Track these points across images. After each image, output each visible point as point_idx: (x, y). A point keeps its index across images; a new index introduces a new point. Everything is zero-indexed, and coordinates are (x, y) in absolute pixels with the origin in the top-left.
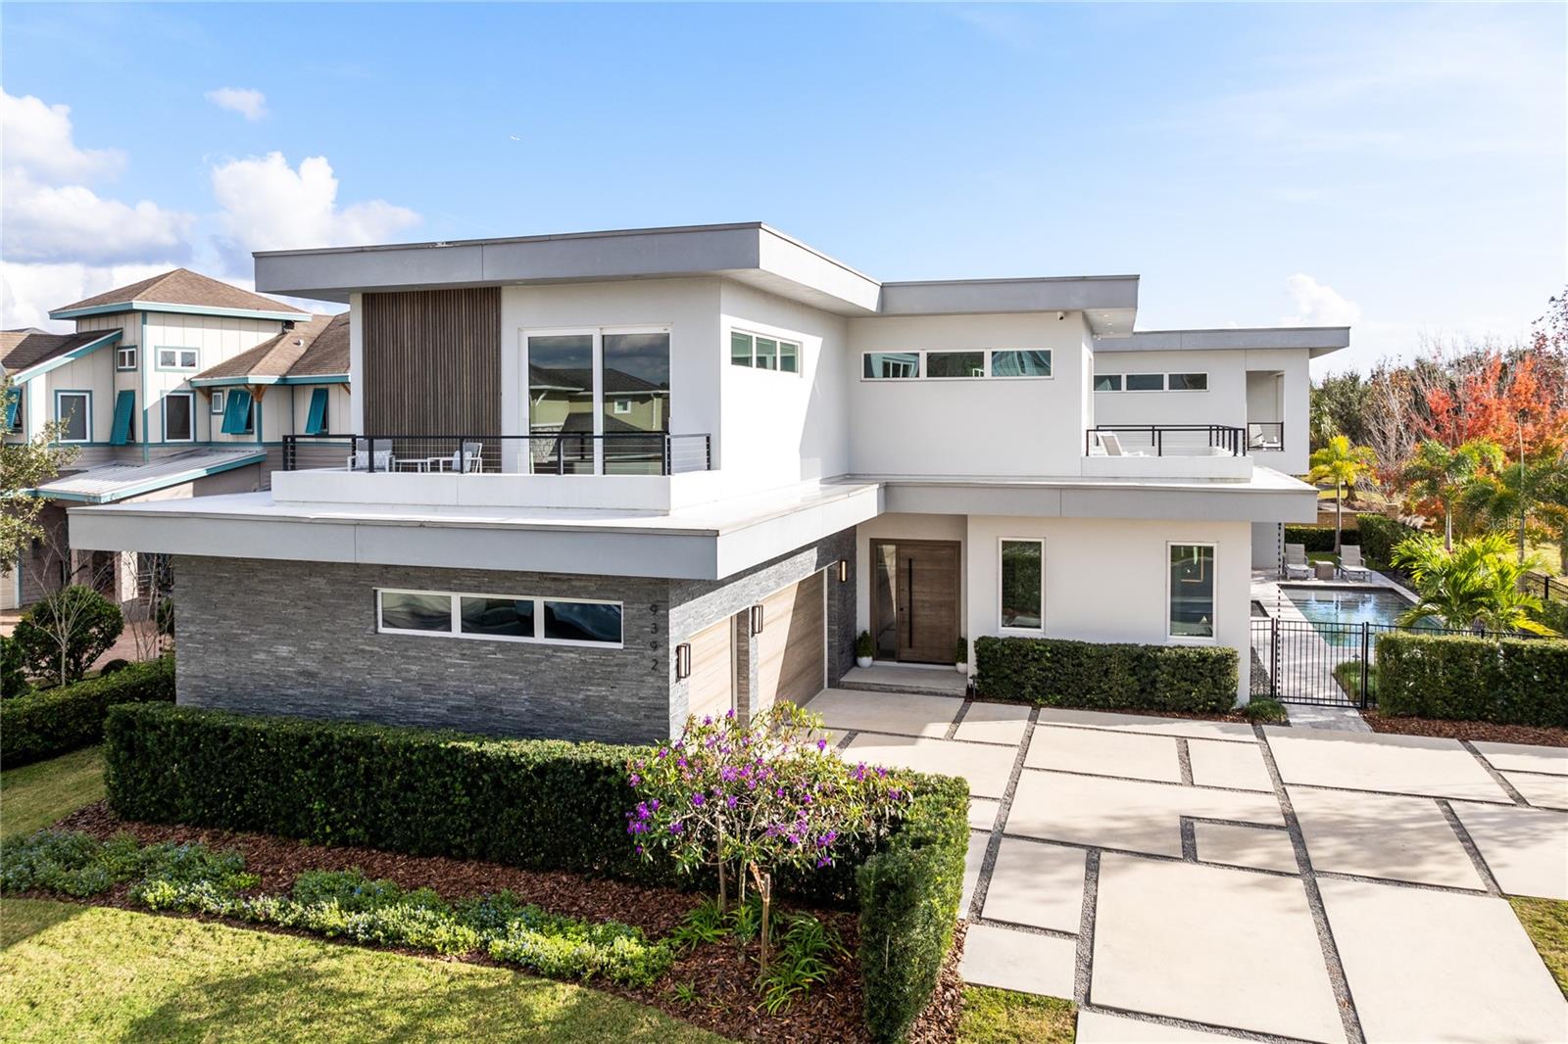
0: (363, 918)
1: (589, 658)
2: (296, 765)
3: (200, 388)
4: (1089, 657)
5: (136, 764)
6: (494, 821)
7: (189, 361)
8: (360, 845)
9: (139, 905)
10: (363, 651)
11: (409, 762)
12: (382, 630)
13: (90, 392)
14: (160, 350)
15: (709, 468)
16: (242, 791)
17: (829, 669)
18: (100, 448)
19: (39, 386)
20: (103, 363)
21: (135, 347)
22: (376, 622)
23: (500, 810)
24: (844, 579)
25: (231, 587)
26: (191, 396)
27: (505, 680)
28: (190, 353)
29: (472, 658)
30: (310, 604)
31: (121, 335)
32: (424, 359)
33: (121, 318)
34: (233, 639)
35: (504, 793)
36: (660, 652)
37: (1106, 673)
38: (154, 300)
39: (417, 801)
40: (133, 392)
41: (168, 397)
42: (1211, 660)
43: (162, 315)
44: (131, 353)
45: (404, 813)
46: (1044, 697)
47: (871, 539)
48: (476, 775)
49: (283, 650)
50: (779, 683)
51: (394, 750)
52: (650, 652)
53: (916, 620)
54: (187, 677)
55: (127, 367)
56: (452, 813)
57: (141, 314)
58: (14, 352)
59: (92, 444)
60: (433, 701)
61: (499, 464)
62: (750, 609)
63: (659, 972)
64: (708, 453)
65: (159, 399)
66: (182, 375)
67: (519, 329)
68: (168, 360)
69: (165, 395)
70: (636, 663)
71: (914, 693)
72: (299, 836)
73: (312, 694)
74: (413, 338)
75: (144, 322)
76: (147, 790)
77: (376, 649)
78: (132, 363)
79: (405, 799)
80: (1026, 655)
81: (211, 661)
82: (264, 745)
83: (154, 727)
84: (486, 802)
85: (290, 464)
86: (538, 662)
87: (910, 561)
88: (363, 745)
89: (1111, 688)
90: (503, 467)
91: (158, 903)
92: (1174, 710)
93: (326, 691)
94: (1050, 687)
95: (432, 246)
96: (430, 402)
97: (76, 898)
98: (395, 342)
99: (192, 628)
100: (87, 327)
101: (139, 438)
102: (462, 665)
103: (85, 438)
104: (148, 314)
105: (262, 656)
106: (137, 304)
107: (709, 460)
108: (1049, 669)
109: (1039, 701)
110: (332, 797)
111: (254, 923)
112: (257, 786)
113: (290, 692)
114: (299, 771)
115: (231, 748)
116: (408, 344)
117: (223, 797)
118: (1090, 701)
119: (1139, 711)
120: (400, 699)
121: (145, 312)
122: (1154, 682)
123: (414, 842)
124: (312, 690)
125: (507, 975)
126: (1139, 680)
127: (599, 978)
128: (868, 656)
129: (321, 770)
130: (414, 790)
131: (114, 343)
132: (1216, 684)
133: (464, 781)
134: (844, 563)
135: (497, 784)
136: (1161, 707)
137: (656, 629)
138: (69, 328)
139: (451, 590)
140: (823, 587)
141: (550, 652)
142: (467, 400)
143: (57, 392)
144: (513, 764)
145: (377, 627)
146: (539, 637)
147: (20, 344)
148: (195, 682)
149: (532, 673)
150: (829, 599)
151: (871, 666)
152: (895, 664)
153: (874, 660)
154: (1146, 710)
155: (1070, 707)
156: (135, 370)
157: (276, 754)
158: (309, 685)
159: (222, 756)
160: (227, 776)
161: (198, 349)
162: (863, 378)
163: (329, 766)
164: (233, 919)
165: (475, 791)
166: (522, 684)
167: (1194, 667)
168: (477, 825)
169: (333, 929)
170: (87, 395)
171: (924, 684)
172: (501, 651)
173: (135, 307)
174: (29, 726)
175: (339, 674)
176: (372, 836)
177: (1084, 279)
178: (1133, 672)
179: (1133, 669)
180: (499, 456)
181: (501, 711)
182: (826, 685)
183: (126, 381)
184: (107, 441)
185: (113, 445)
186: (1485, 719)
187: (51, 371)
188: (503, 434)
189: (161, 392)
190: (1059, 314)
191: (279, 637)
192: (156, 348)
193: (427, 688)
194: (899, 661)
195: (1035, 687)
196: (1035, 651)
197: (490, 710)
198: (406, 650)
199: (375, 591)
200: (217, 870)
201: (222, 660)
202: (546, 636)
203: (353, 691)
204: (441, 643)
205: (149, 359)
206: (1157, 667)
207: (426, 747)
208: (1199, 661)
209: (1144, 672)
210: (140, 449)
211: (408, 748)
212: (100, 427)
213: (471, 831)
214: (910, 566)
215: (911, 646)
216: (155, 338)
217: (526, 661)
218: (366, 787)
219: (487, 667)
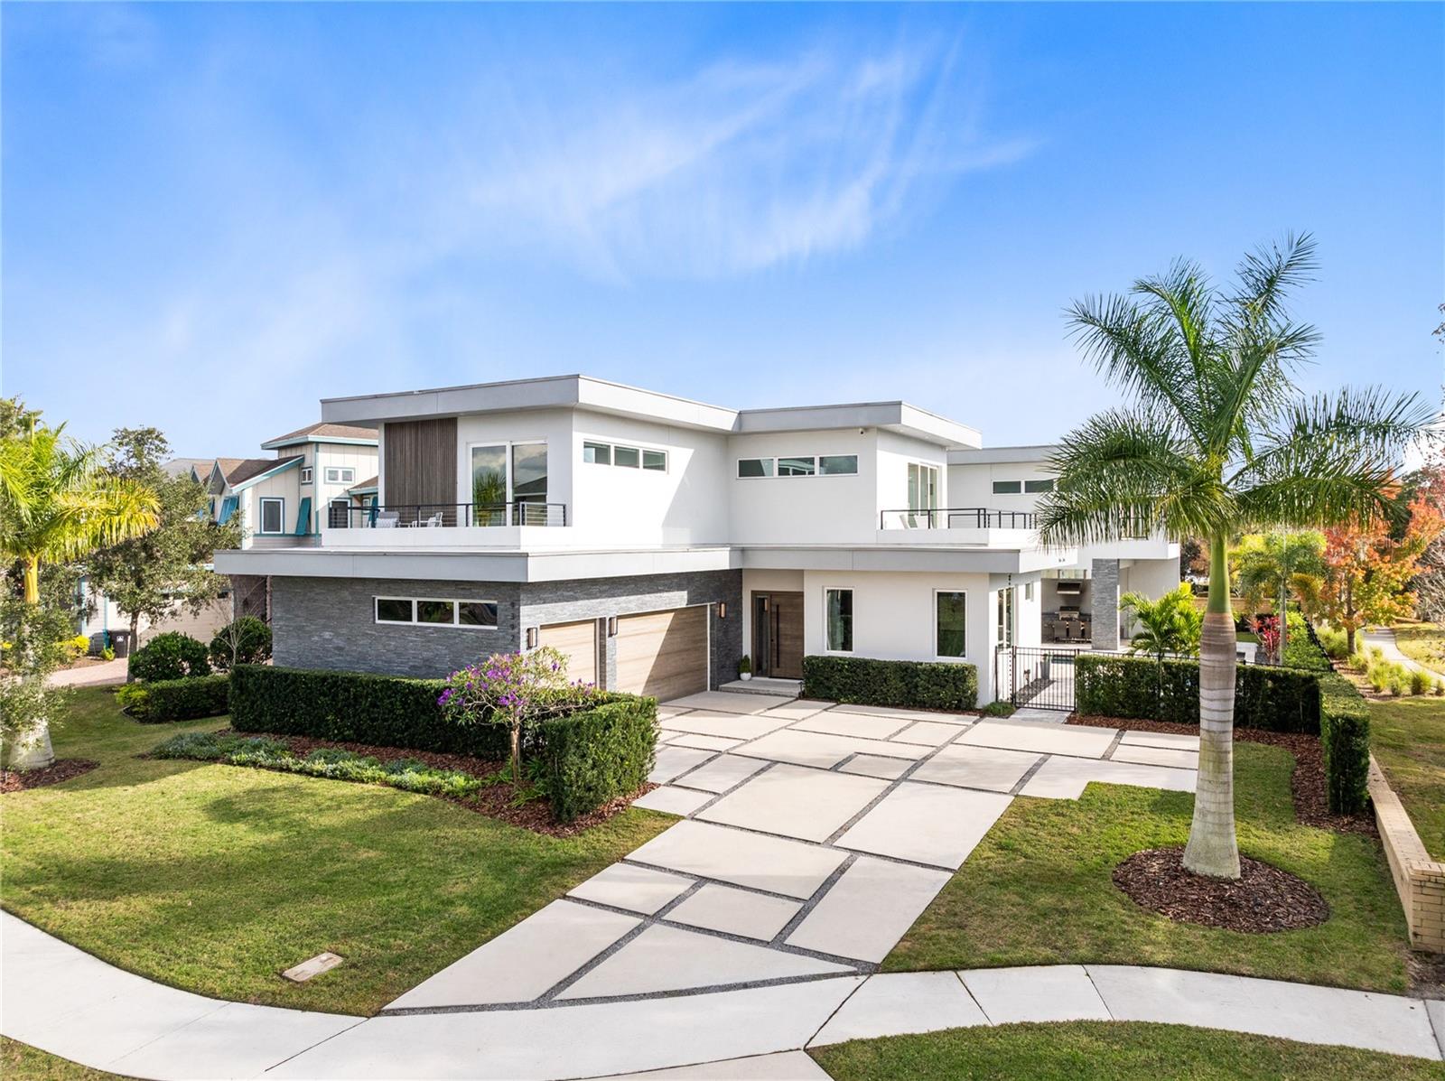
0: (331, 766)
1: (480, 635)
2: (321, 694)
3: (354, 495)
4: (874, 669)
5: (243, 698)
6: (417, 724)
7: (348, 476)
8: (352, 741)
9: (230, 762)
10: (367, 634)
11: (375, 690)
12: (378, 622)
13: (283, 499)
14: (327, 470)
15: (565, 525)
16: (294, 711)
17: (711, 678)
18: (289, 538)
19: (250, 495)
20: (293, 478)
21: (311, 467)
22: (374, 617)
23: (418, 718)
24: (723, 615)
25: (301, 598)
26: (349, 501)
27: (437, 650)
28: (347, 472)
29: (421, 636)
30: (340, 606)
31: (303, 459)
32: (416, 461)
33: (304, 448)
34: (301, 628)
35: (421, 707)
36: (516, 630)
37: (885, 680)
38: (323, 435)
39: (379, 713)
40: (309, 499)
41: (333, 502)
42: (952, 671)
43: (328, 445)
44: (309, 472)
45: (373, 720)
46: (846, 696)
47: (752, 591)
48: (406, 696)
49: (327, 635)
50: (650, 676)
51: (368, 682)
52: (510, 631)
53: (781, 648)
54: (278, 652)
55: (307, 481)
56: (396, 720)
57: (314, 445)
58: (235, 472)
59: (283, 535)
60: (402, 663)
61: (455, 521)
62: (607, 620)
63: (468, 792)
64: (564, 516)
65: (326, 503)
66: (342, 487)
67: (467, 443)
68: (333, 476)
69: (330, 501)
70: (504, 637)
71: (765, 694)
72: (322, 735)
73: (341, 661)
74: (411, 449)
75: (317, 451)
76: (249, 713)
77: (374, 633)
78: (309, 479)
79: (373, 712)
80: (832, 668)
81: (290, 642)
82: (304, 683)
83: (252, 675)
84: (412, 712)
85: (333, 524)
86: (455, 637)
87: (778, 606)
88: (352, 681)
89: (888, 691)
90: (458, 523)
91: (238, 761)
92: (931, 706)
93: (348, 658)
94: (849, 690)
95: (411, 393)
96: (419, 488)
97: (200, 760)
98: (401, 452)
99: (281, 623)
100: (285, 455)
101: (313, 531)
102: (416, 641)
103: (279, 531)
104: (320, 445)
105: (316, 638)
106: (311, 438)
107: (564, 520)
108: (848, 677)
109: (842, 700)
110: (338, 712)
111: (281, 770)
112: (302, 708)
113: (330, 659)
114: (322, 698)
115: (289, 685)
116: (408, 454)
117: (285, 714)
118: (875, 700)
119: (908, 707)
120: (386, 662)
121: (317, 443)
122: (916, 686)
123: (377, 738)
124: (340, 658)
125: (392, 790)
126: (907, 685)
127: (436, 791)
128: (747, 672)
129: (333, 697)
130: (378, 707)
131: (299, 465)
132: (957, 688)
133: (401, 701)
134: (723, 605)
135: (417, 702)
136: (922, 704)
137: (513, 617)
138: (273, 455)
139: (410, 596)
140: (706, 620)
141: (460, 632)
142: (439, 485)
143: (261, 498)
144: (424, 690)
145: (374, 620)
146: (456, 624)
147: (240, 467)
148: (282, 655)
149: (452, 645)
150: (711, 629)
151: (750, 680)
152: (767, 679)
153: (752, 676)
154: (913, 707)
155: (863, 704)
156: (311, 483)
157: (310, 688)
158: (340, 655)
159: (285, 690)
160: (287, 702)
161: (354, 469)
162: (738, 477)
163: (336, 695)
164: (271, 768)
165: (407, 706)
166: (447, 652)
167: (943, 676)
168: (408, 727)
169: (317, 771)
170: (281, 501)
171: (772, 690)
172: (437, 632)
173: (310, 439)
174: (207, 692)
175: (355, 648)
176: (358, 736)
177: (866, 405)
178: (902, 679)
179: (902, 678)
180: (455, 516)
181: (436, 668)
182: (709, 689)
183: (306, 492)
184: (293, 532)
185: (298, 536)
186: (1148, 717)
187: (257, 484)
188: (458, 503)
189: (328, 499)
190: (860, 430)
191: (325, 627)
192: (325, 468)
193: (399, 655)
194: (771, 677)
195: (839, 690)
196: (838, 664)
197: (430, 667)
198: (389, 633)
199: (374, 598)
200: (272, 749)
201: (296, 642)
202: (460, 623)
203: (363, 658)
204: (406, 628)
205: (320, 475)
206: (918, 676)
207: (383, 681)
208: (945, 671)
209: (909, 679)
210: (314, 538)
211: (375, 682)
212: (289, 523)
213: (406, 729)
214: (778, 610)
215: (778, 667)
216: (324, 461)
217: (449, 638)
218: (354, 706)
219: (429, 642)
